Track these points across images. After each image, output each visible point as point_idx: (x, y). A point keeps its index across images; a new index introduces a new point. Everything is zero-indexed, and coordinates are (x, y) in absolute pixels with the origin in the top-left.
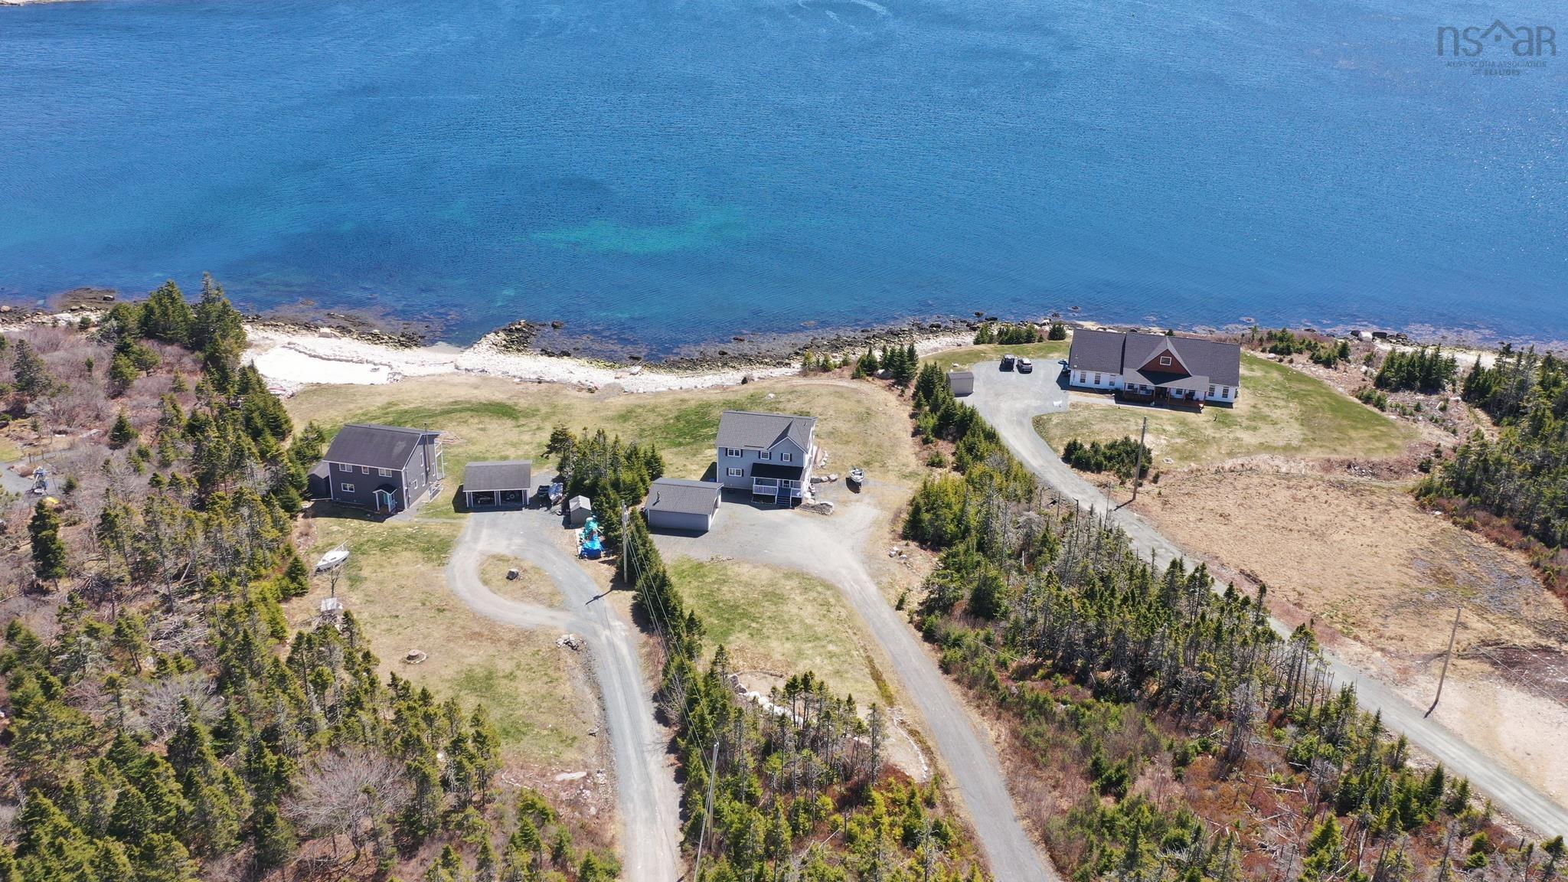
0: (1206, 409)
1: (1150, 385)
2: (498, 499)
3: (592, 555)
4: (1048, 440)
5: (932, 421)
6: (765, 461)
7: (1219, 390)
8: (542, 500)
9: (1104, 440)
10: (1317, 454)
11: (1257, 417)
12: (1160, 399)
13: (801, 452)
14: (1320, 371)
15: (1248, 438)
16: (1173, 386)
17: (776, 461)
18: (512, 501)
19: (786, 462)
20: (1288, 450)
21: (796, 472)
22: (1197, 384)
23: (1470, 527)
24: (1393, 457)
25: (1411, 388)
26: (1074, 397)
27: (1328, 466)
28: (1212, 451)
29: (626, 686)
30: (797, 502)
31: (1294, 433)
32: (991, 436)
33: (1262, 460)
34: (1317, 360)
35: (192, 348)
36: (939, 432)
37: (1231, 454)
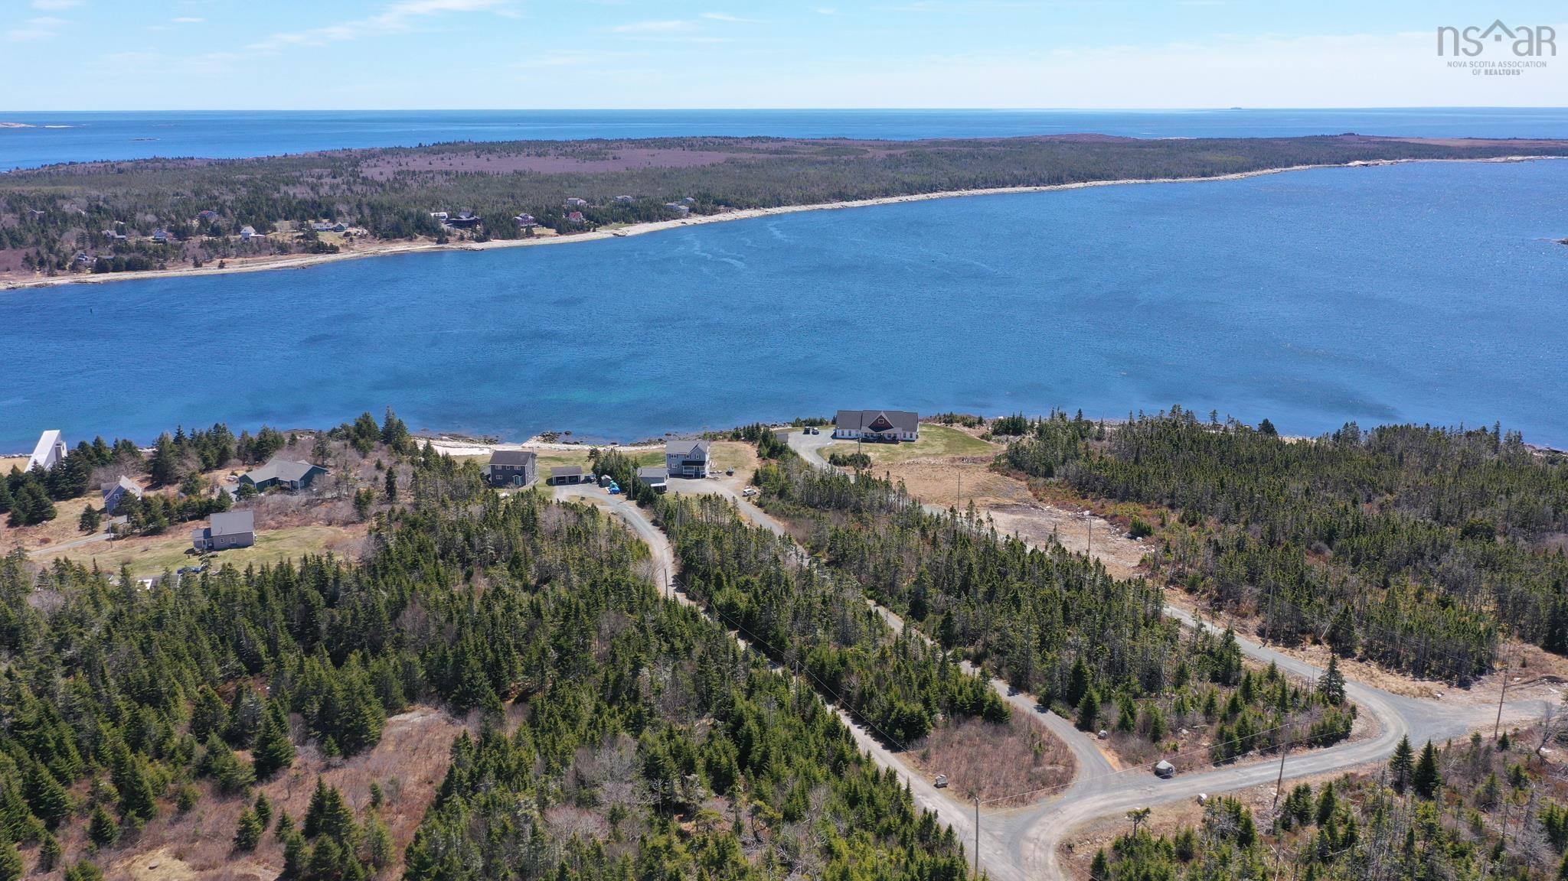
0: (901, 443)
1: (875, 434)
2: (567, 480)
3: (615, 492)
4: (822, 456)
5: (766, 451)
6: (688, 459)
7: (908, 434)
8: (588, 480)
9: (848, 454)
10: (950, 456)
11: (925, 444)
12: (880, 440)
13: (704, 454)
14: (966, 429)
15: (918, 452)
16: (885, 433)
17: (693, 459)
18: (574, 480)
19: (698, 459)
20: (936, 455)
21: (702, 463)
22: (897, 431)
23: (1007, 475)
24: (984, 455)
25: (1008, 434)
26: (837, 441)
27: (953, 460)
28: (900, 457)
29: (640, 521)
30: (704, 476)
31: (940, 449)
32: (795, 454)
33: (923, 459)
34: (965, 425)
35: (386, 443)
36: (771, 455)
37: (909, 458)
